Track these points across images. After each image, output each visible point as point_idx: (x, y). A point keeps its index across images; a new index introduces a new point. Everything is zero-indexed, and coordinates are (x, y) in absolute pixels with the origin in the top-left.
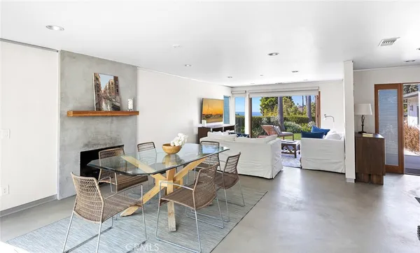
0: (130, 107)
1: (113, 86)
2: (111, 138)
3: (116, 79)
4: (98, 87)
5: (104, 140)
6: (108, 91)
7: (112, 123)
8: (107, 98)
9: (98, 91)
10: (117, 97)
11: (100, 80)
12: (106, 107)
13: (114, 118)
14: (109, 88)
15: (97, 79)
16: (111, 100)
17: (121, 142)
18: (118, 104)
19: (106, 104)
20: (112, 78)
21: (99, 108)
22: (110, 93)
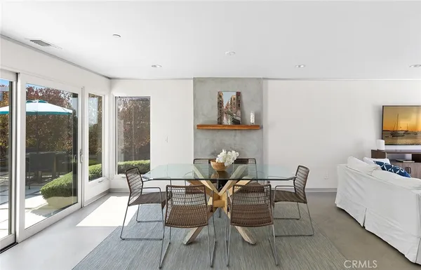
0: (252, 120)
1: (235, 101)
3: (238, 94)
4: (220, 103)
6: (229, 106)
7: (235, 136)
8: (228, 113)
9: (221, 107)
10: (239, 112)
11: (224, 97)
12: (227, 121)
13: (237, 131)
14: (231, 104)
15: (220, 96)
16: (231, 115)
18: (238, 118)
19: (227, 118)
20: (235, 94)
21: (220, 122)
22: (231, 108)
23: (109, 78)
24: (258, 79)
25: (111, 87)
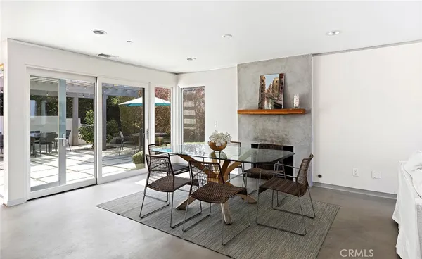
0: (296, 104)
1: (277, 84)
2: (278, 137)
3: (281, 76)
4: (262, 88)
5: (271, 137)
6: (271, 90)
7: (278, 121)
8: (269, 97)
9: (262, 92)
10: (281, 96)
11: (265, 81)
12: (268, 105)
13: (281, 117)
14: (273, 87)
15: (262, 80)
16: (273, 99)
17: (289, 142)
18: (280, 102)
19: (268, 102)
20: (278, 76)
21: (261, 107)
22: (273, 91)
23: (177, 74)
24: (305, 56)
25: (177, 81)
